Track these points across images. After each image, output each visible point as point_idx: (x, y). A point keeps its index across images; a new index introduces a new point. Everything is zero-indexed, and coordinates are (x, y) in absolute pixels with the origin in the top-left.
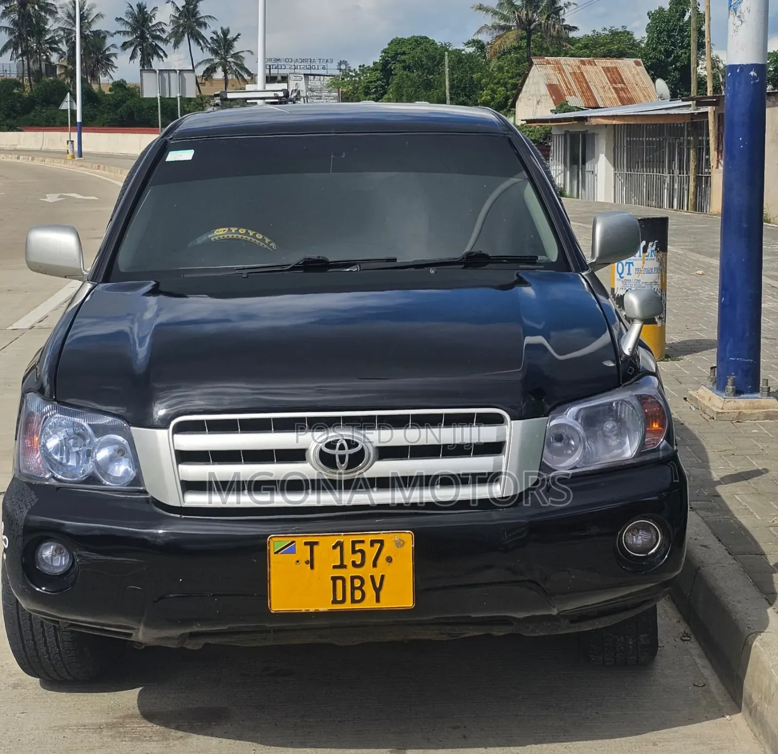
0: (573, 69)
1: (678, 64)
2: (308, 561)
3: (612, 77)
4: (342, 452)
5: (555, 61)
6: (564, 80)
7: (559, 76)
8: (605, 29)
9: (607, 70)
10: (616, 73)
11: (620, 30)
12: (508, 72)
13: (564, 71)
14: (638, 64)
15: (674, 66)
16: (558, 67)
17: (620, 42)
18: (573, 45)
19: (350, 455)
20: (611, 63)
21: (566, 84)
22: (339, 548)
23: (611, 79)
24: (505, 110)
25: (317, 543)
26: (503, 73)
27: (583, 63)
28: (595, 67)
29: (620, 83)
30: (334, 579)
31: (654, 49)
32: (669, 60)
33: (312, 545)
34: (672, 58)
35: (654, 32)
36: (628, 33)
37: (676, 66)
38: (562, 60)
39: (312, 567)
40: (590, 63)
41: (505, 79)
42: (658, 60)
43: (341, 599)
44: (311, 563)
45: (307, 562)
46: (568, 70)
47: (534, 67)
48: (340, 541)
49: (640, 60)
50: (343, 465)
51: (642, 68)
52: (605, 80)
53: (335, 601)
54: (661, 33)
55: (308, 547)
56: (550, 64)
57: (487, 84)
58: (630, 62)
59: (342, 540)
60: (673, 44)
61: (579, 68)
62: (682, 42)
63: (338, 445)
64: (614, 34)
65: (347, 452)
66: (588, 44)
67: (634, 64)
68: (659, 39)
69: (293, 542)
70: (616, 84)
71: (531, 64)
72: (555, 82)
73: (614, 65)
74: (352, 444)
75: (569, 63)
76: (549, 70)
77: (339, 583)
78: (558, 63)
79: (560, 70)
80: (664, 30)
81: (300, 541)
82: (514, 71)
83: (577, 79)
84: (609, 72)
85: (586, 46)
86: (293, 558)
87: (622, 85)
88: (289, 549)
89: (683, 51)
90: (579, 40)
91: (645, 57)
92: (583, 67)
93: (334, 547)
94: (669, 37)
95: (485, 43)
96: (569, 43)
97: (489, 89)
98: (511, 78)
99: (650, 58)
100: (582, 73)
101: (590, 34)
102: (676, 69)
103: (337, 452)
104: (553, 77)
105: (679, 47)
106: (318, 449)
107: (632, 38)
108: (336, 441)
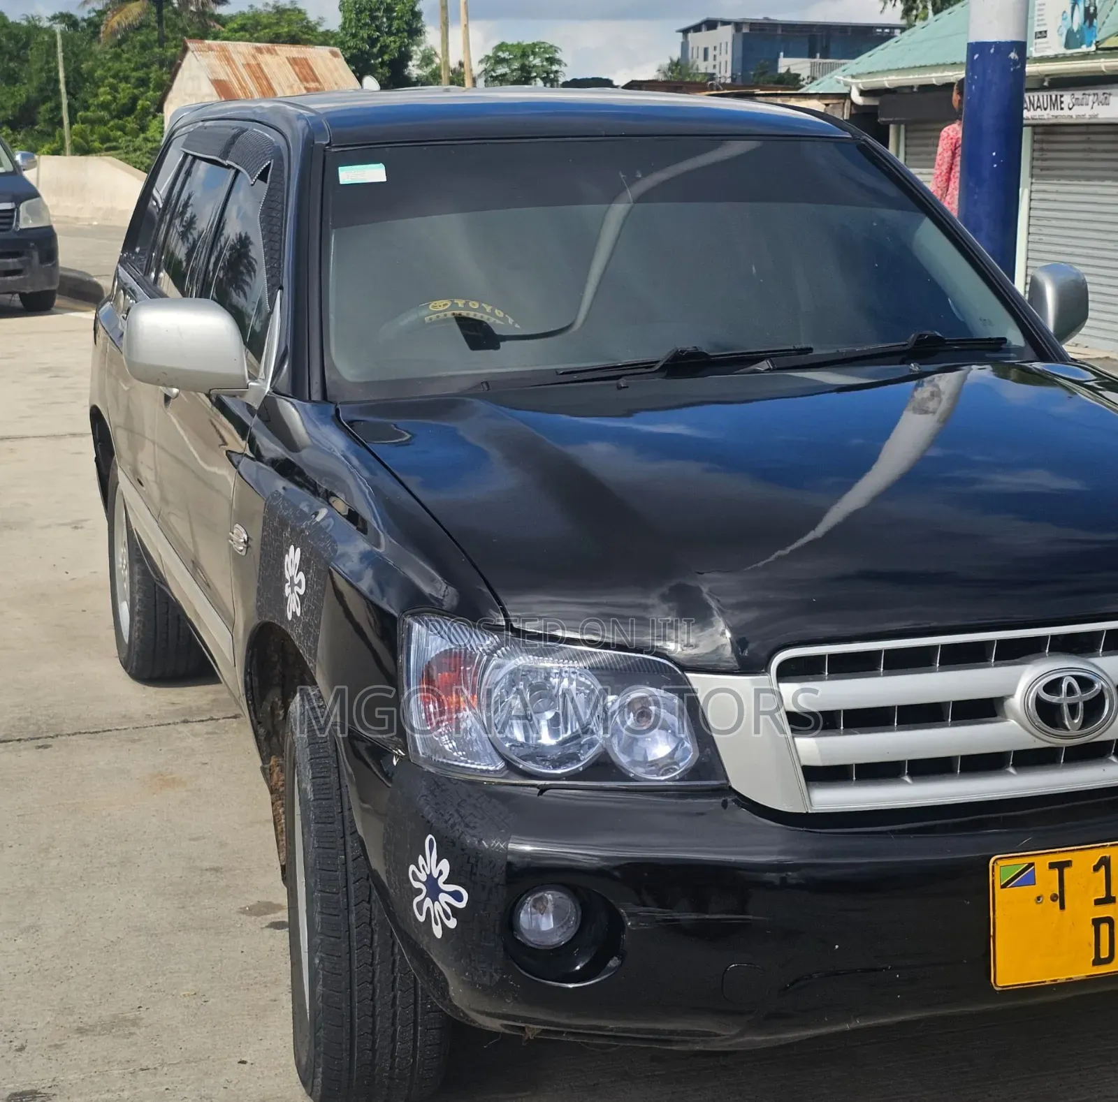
0: (245, 58)
1: (386, 57)
2: (1055, 895)
3: (301, 72)
4: (1072, 699)
5: (219, 46)
6: (235, 75)
7: (228, 70)
8: (267, 4)
9: (294, 62)
10: (307, 67)
11: (288, 7)
12: (128, 60)
13: (233, 61)
14: (334, 54)
15: (380, 60)
16: (225, 56)
17: (290, 23)
18: (223, 26)
19: (1085, 703)
20: (299, 52)
21: (238, 80)
22: (1103, 869)
23: (301, 76)
24: (133, 117)
25: (1068, 864)
26: (121, 62)
27: (259, 50)
28: (277, 58)
29: (313, 81)
30: (1097, 923)
31: (354, 36)
32: (375, 50)
33: (1061, 866)
34: (378, 48)
35: (351, 11)
36: (300, 11)
37: (383, 59)
38: (230, 45)
39: (1062, 907)
40: (269, 51)
41: (126, 71)
42: (359, 50)
43: (1107, 956)
44: (1060, 898)
45: (1053, 898)
46: (239, 61)
47: (189, 55)
48: (1105, 857)
49: (337, 50)
50: (1076, 721)
51: (341, 62)
52: (293, 77)
53: (1098, 961)
54: (361, 12)
55: (1056, 872)
56: (212, 50)
57: (103, 79)
58: (324, 51)
59: (1108, 855)
60: (378, 29)
61: (254, 57)
62: (390, 26)
63: (1064, 686)
64: (280, 11)
65: (1080, 697)
66: (245, 24)
67: (329, 54)
68: (359, 20)
69: (1032, 864)
70: (307, 82)
71: (186, 50)
72: (223, 77)
73: (302, 56)
74: (1086, 683)
75: (241, 50)
76: (212, 59)
77: (1104, 928)
78: (224, 49)
79: (229, 60)
80: (365, 9)
81: (1041, 862)
82: (139, 60)
83: (254, 73)
84: (297, 64)
85: (243, 28)
86: (1029, 892)
87: (317, 84)
88: (1025, 877)
89: (392, 39)
90: (232, 18)
91: (341, 44)
92: (259, 56)
93: (1096, 869)
94: (373, 18)
95: (79, 19)
96: (218, 23)
97: (107, 86)
98: (135, 70)
99: (349, 48)
100: (259, 65)
101: (246, 9)
102: (383, 64)
103: (1062, 699)
104: (219, 69)
105: (386, 33)
106: (1032, 695)
107: (305, 19)
108: (1060, 680)
